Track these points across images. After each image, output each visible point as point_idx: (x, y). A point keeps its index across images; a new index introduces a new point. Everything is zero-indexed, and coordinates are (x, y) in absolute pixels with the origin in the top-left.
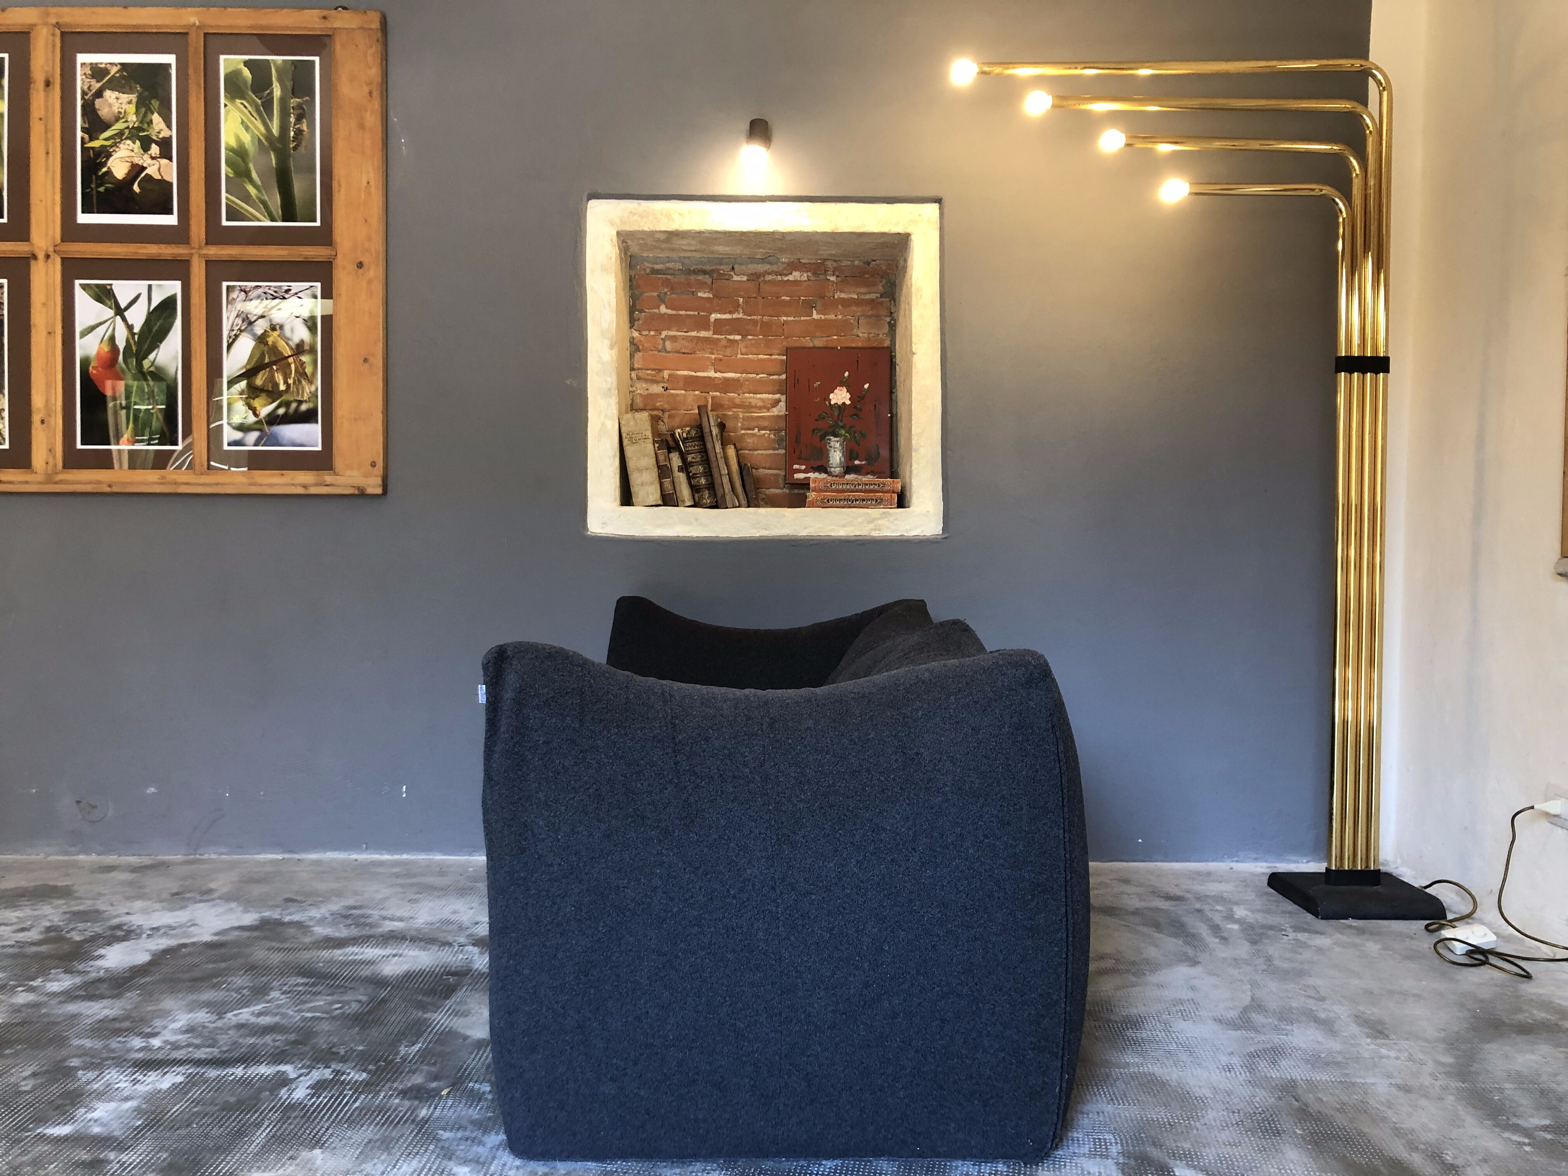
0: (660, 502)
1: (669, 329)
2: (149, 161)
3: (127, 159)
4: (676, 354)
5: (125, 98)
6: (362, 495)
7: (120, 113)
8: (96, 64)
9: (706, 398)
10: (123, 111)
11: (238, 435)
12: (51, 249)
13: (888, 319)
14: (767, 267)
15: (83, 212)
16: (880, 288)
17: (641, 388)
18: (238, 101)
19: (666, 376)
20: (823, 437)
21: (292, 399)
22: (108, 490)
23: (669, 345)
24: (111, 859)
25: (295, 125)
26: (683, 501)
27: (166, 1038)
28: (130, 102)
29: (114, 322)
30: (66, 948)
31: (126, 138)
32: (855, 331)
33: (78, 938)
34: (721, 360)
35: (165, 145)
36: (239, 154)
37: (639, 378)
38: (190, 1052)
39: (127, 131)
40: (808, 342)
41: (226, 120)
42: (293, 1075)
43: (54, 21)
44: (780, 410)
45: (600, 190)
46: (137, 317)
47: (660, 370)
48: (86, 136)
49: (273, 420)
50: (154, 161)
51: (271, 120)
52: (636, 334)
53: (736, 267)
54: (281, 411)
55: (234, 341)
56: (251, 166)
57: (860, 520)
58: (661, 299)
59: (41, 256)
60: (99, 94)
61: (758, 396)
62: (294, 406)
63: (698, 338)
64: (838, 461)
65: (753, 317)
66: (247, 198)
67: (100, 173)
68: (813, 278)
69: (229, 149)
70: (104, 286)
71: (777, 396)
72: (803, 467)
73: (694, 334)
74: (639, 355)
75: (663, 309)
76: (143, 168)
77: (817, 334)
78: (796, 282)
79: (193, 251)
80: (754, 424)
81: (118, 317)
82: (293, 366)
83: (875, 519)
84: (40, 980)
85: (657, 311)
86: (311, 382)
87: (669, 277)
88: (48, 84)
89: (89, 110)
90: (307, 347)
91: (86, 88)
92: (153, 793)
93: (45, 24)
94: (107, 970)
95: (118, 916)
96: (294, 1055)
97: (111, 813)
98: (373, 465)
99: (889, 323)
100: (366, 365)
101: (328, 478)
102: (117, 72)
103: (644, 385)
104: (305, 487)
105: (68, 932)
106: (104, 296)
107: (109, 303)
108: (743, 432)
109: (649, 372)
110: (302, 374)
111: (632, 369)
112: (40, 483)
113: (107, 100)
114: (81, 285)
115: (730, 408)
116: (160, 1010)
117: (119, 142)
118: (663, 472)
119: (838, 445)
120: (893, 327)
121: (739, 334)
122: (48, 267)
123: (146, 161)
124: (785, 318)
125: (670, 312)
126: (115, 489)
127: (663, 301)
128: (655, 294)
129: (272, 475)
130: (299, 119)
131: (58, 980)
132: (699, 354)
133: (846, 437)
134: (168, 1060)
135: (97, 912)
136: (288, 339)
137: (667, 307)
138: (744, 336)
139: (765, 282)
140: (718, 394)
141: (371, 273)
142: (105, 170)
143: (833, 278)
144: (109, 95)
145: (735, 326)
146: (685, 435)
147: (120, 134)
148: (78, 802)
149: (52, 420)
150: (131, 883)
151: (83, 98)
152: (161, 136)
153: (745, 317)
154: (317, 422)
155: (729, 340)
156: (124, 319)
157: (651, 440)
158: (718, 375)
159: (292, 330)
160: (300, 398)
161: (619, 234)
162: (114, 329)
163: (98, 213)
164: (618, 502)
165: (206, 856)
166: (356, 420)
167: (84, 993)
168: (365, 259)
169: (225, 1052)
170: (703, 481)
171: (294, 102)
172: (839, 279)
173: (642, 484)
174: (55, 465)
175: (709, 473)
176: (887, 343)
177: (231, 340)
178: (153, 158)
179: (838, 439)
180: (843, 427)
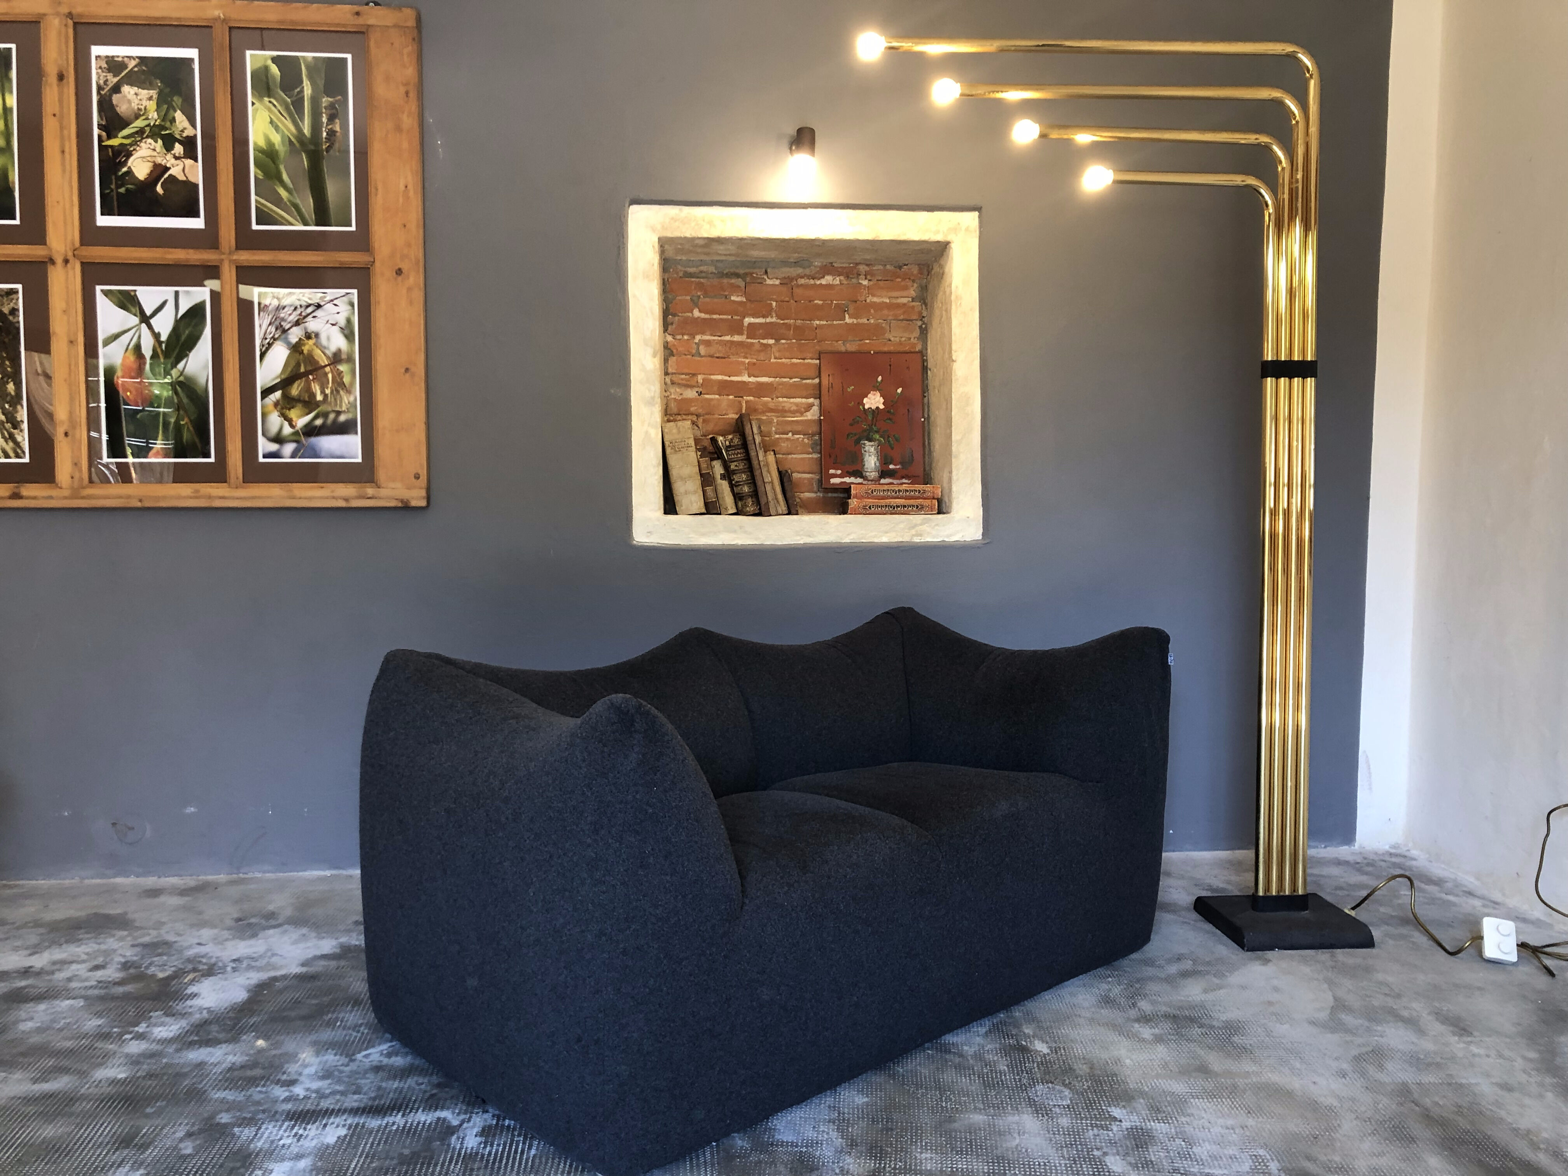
0: (704, 511)
1: (703, 333)
2: (173, 161)
3: (149, 159)
4: (709, 359)
5: (144, 93)
6: (406, 508)
7: (140, 109)
8: (113, 57)
9: (740, 402)
10: (143, 107)
11: (273, 447)
12: (70, 254)
13: (920, 323)
14: (800, 271)
15: (102, 214)
16: (913, 293)
17: (675, 393)
18: (266, 99)
19: (700, 381)
20: (858, 442)
21: (330, 409)
22: (139, 505)
23: (703, 350)
24: (151, 881)
25: (327, 125)
26: (726, 509)
27: (307, 1086)
28: (150, 98)
29: (139, 329)
30: (154, 987)
31: (147, 137)
32: (887, 336)
33: (161, 975)
34: (754, 364)
35: (189, 144)
36: (269, 155)
37: (673, 383)
38: (338, 1101)
39: (148, 129)
40: (841, 347)
41: (254, 119)
42: (455, 1123)
43: (65, 10)
44: (813, 414)
45: (642, 196)
46: (164, 324)
47: (694, 375)
48: (104, 134)
49: (311, 431)
50: (178, 162)
51: (302, 120)
52: (669, 338)
53: (769, 271)
54: (319, 422)
55: (267, 349)
56: (282, 168)
57: (902, 526)
58: (695, 303)
59: (59, 261)
60: (116, 89)
61: (792, 400)
62: (332, 416)
63: (732, 342)
64: (873, 465)
65: (786, 321)
66: (278, 201)
67: (120, 173)
68: (845, 282)
69: (257, 149)
70: (128, 292)
71: (811, 400)
72: (839, 472)
73: (728, 338)
74: (672, 360)
75: (696, 313)
76: (167, 169)
77: (850, 338)
78: (829, 286)
79: (223, 257)
80: (789, 428)
81: (144, 325)
82: (330, 376)
83: (916, 525)
84: (144, 1025)
85: (690, 314)
86: (349, 392)
87: (702, 280)
88: (61, 77)
89: (106, 105)
90: (344, 356)
91: (102, 82)
92: (192, 813)
93: (58, 14)
94: (209, 1010)
95: (190, 947)
96: (446, 1099)
97: (148, 833)
98: (417, 477)
99: (920, 327)
100: (407, 375)
101: (370, 491)
102: (135, 66)
103: (678, 390)
104: (346, 500)
105: (147, 968)
106: (128, 302)
107: (133, 310)
108: (777, 436)
109: (683, 376)
110: (339, 384)
111: (666, 374)
112: (65, 498)
113: (125, 96)
114: (102, 291)
115: (763, 413)
116: (286, 1054)
117: (140, 141)
118: (706, 480)
119: (872, 449)
120: (924, 332)
121: (772, 339)
122: (67, 272)
123: (168, 160)
124: (818, 322)
125: (703, 315)
126: (147, 504)
127: (696, 305)
128: (688, 298)
129: (312, 488)
130: (331, 119)
131: (163, 1024)
132: (733, 359)
133: (880, 441)
134: (321, 1110)
135: (167, 944)
136: (325, 348)
137: (700, 311)
138: (777, 340)
139: (798, 286)
140: (752, 398)
141: (412, 280)
142: (125, 169)
143: (865, 283)
144: (128, 90)
145: (769, 331)
146: (727, 443)
147: (141, 132)
148: (114, 824)
149: (78, 432)
150: (185, 908)
151: (98, 93)
152: (185, 135)
153: (779, 321)
154: (356, 433)
155: (762, 344)
156: (150, 327)
157: (694, 448)
158: (752, 379)
159: (328, 339)
160: (338, 409)
161: (659, 239)
162: (139, 337)
163: (119, 215)
164: (662, 511)
165: (250, 875)
166: (398, 431)
167: (196, 1038)
168: (405, 266)
169: (374, 1099)
170: (746, 489)
171: (325, 101)
172: (871, 283)
173: (686, 493)
174: (81, 479)
175: (753, 481)
176: (919, 348)
177: (264, 349)
178: (176, 158)
179: (872, 443)
180: (877, 432)
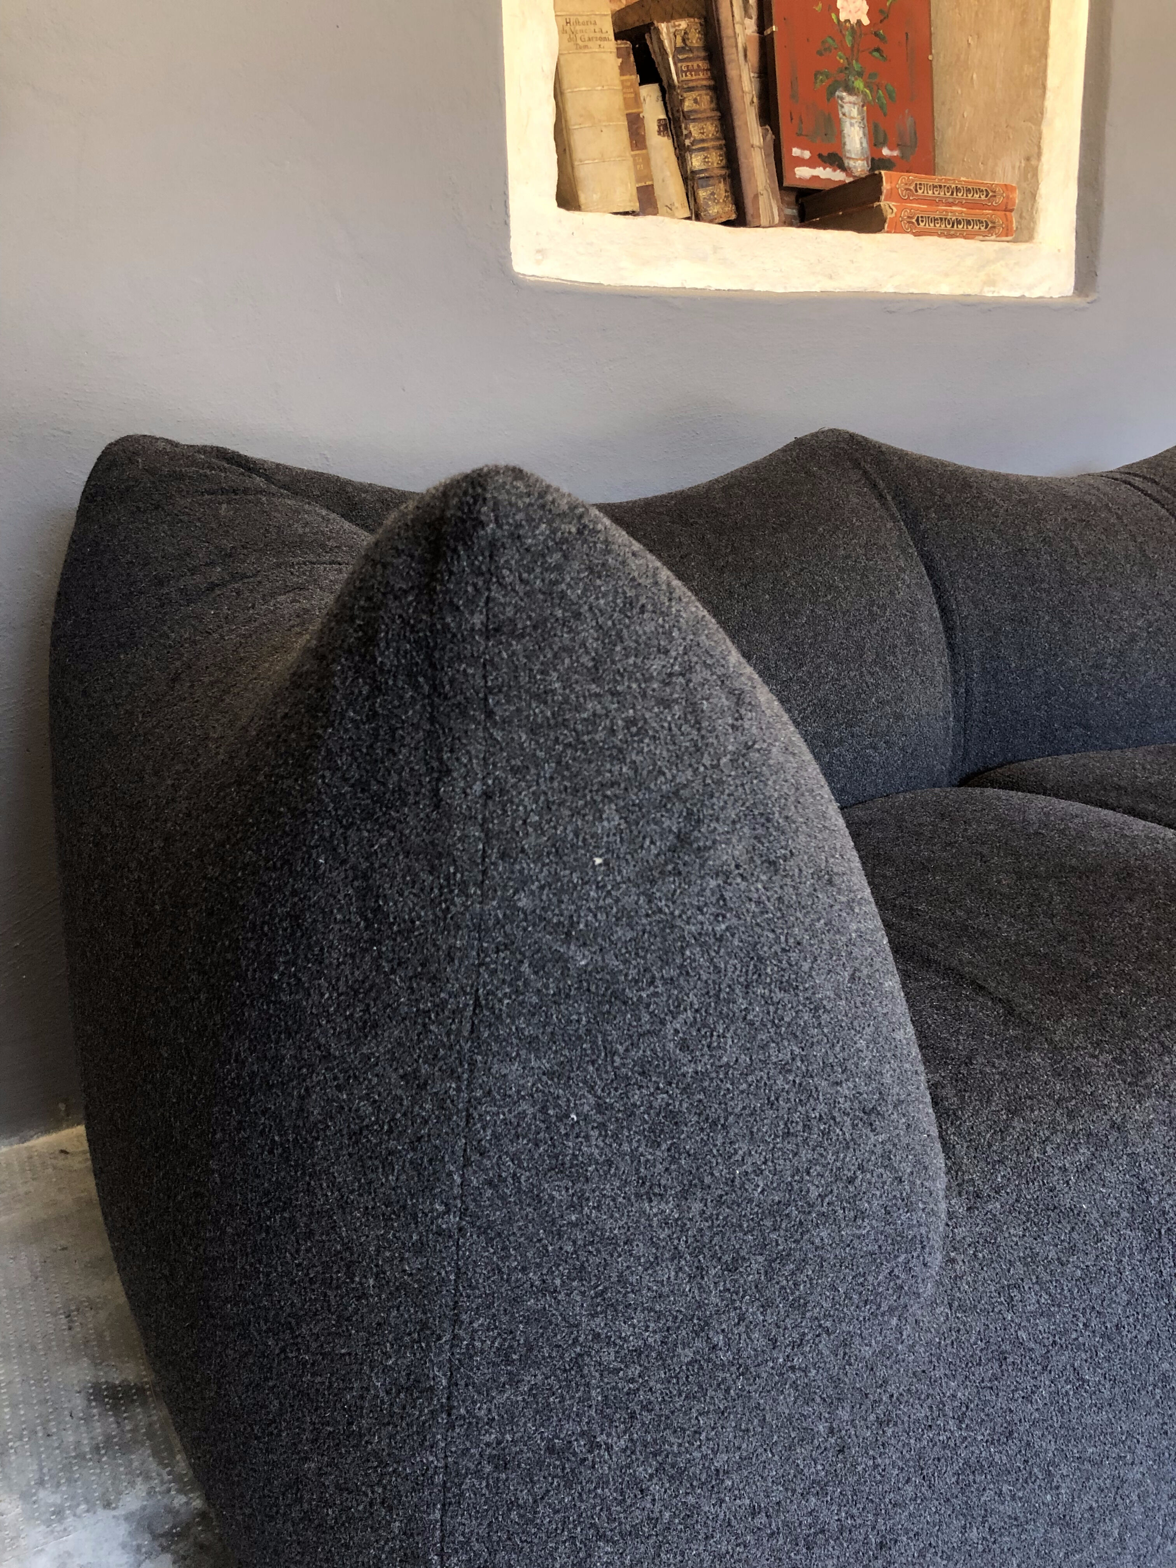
20: (831, 93)
57: (966, 262)
64: (858, 146)
72: (807, 154)
83: (985, 262)
118: (634, 131)
119: (855, 112)
133: (865, 95)
146: (679, 40)
164: (555, 198)
170: (711, 159)
173: (603, 158)
175: (723, 142)
179: (853, 99)
180: (860, 74)
